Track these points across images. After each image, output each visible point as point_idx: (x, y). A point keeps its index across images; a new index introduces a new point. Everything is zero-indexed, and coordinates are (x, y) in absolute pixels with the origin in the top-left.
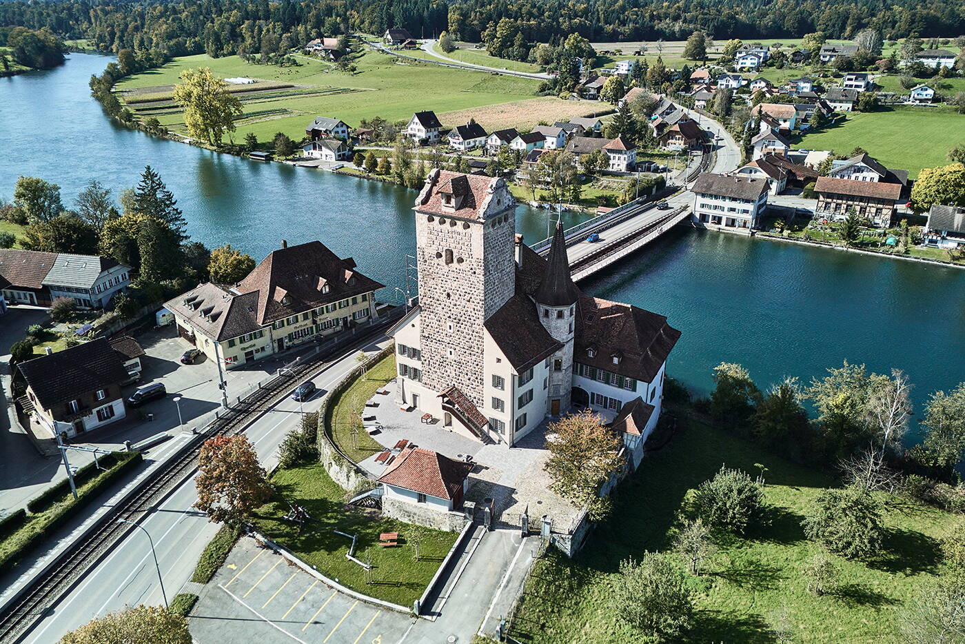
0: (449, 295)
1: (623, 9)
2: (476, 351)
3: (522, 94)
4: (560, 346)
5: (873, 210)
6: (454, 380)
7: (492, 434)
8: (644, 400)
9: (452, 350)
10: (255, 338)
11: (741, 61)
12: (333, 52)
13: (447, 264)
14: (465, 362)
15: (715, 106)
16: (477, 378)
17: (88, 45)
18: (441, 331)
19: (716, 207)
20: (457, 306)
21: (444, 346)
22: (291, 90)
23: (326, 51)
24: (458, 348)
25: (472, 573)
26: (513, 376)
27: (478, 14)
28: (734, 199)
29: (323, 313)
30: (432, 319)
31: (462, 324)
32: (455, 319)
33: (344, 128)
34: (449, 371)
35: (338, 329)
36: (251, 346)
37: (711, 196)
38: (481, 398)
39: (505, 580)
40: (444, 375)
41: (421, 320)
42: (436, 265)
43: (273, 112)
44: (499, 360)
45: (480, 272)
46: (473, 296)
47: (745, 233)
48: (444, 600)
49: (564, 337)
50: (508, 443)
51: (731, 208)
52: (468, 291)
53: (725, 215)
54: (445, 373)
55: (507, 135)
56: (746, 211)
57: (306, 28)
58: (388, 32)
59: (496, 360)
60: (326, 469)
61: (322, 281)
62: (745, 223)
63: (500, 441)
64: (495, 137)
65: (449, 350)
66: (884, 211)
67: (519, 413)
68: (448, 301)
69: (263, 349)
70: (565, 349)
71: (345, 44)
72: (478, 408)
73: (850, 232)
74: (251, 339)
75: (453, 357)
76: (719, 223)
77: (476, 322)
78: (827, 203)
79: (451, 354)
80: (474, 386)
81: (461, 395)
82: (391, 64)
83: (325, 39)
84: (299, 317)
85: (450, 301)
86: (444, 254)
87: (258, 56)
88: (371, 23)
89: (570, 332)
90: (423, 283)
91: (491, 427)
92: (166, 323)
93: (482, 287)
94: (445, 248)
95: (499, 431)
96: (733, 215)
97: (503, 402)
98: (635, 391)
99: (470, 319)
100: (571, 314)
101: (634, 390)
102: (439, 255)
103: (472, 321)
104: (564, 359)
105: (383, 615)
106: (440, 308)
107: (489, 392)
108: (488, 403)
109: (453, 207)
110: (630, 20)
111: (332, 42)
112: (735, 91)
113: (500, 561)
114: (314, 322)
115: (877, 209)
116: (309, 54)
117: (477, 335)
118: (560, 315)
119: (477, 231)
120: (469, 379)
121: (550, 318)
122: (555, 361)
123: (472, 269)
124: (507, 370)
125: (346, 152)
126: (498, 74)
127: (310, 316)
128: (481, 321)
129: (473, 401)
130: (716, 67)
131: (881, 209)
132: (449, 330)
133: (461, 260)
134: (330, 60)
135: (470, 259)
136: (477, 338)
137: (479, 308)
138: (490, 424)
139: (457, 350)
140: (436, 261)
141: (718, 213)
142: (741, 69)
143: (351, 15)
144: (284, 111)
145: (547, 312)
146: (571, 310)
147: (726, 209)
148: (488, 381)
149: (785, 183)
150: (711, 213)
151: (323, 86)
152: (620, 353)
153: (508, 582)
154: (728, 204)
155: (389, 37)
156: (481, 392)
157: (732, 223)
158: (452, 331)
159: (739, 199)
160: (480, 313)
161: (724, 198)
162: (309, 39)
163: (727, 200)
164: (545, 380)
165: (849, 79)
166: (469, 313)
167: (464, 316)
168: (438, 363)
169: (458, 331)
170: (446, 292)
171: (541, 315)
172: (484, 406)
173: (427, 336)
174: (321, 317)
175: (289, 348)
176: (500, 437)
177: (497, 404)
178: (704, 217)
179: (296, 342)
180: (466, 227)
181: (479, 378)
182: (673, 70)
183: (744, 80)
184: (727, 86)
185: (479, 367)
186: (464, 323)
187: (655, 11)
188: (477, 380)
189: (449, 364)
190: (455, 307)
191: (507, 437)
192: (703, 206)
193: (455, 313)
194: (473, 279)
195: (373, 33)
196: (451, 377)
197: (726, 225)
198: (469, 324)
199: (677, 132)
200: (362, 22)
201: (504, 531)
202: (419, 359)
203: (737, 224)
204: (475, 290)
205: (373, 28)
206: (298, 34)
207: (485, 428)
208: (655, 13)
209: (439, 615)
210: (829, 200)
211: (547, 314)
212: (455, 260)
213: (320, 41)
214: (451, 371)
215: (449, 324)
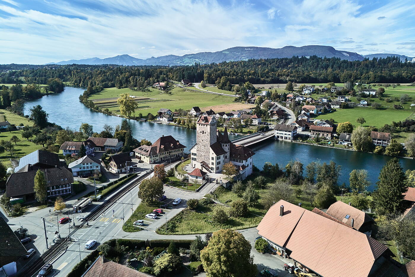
0: (203, 141)
1: (268, 72)
2: (208, 152)
3: (229, 102)
4: (226, 153)
5: (326, 135)
6: (204, 160)
7: (212, 171)
8: (245, 165)
11: (304, 91)
12: (163, 87)
13: (203, 134)
14: (206, 155)
15: (292, 106)
17: (70, 84)
18: (201, 149)
19: (281, 134)
21: (201, 152)
22: (149, 100)
23: (160, 87)
24: (204, 152)
25: (206, 188)
26: (216, 157)
27: (214, 74)
28: (286, 131)
29: (172, 152)
30: (199, 146)
31: (205, 147)
33: (170, 112)
35: (175, 157)
36: (155, 159)
37: (279, 130)
39: (212, 189)
41: (197, 147)
42: (200, 134)
43: (145, 107)
44: (213, 154)
45: (209, 135)
47: (290, 141)
48: (201, 191)
49: (227, 151)
52: (207, 139)
53: (284, 136)
55: (222, 114)
56: (289, 135)
57: (153, 79)
58: (182, 80)
60: (176, 177)
61: (172, 144)
62: (290, 138)
64: (218, 114)
66: (329, 135)
67: (217, 166)
69: (158, 160)
70: (228, 153)
71: (167, 84)
72: (208, 166)
73: (318, 140)
74: (155, 157)
75: (203, 154)
76: (282, 138)
78: (313, 133)
80: (208, 160)
81: (205, 163)
82: (184, 91)
83: (160, 83)
84: (166, 153)
87: (136, 88)
88: (176, 77)
89: (229, 150)
90: (197, 138)
93: (210, 138)
96: (286, 136)
100: (229, 146)
101: (242, 163)
102: (201, 132)
104: (227, 156)
106: (201, 144)
107: (211, 161)
108: (211, 164)
109: (204, 122)
110: (270, 76)
111: (163, 84)
112: (301, 101)
113: (212, 186)
114: (169, 154)
115: (327, 134)
116: (154, 88)
118: (226, 146)
119: (209, 127)
121: (224, 147)
122: (225, 156)
123: (207, 134)
125: (171, 119)
126: (220, 95)
127: (168, 153)
128: (209, 146)
129: (207, 164)
130: (296, 93)
131: (328, 134)
133: (205, 133)
134: (162, 90)
135: (207, 132)
136: (208, 149)
137: (209, 143)
141: (282, 135)
142: (304, 94)
143: (169, 74)
144: (148, 107)
145: (223, 145)
146: (229, 145)
147: (284, 134)
148: (211, 158)
149: (305, 128)
150: (280, 135)
151: (160, 99)
152: (240, 155)
154: (284, 133)
155: (183, 82)
156: (209, 162)
157: (286, 138)
161: (283, 131)
162: (154, 83)
164: (223, 161)
165: (339, 98)
166: (207, 144)
168: (200, 156)
171: (222, 146)
173: (198, 150)
174: (171, 154)
175: (163, 160)
177: (213, 164)
178: (278, 137)
179: (165, 159)
180: (207, 126)
181: (209, 158)
182: (281, 94)
183: (305, 98)
184: (299, 99)
185: (209, 156)
189: (202, 156)
191: (214, 171)
192: (277, 133)
193: (204, 144)
195: (177, 81)
197: (284, 139)
198: (207, 146)
199: (275, 114)
200: (173, 77)
201: (213, 183)
202: (196, 156)
205: (177, 79)
206: (150, 81)
207: (210, 169)
208: (280, 74)
210: (314, 132)
213: (158, 83)
214: (203, 158)
215: (203, 147)
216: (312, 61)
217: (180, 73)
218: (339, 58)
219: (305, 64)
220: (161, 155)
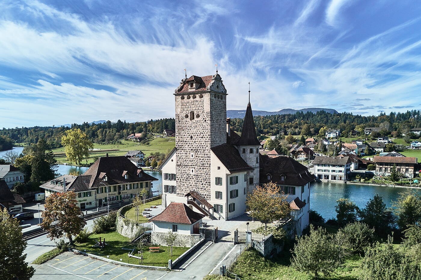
0: (192, 137)
2: (206, 166)
4: (252, 169)
5: (404, 170)
6: (194, 187)
7: (216, 215)
8: (300, 199)
9: (193, 169)
10: (87, 196)
11: (328, 135)
12: (139, 138)
13: (191, 120)
14: (200, 175)
15: (319, 147)
16: (207, 182)
17: (25, 144)
18: (187, 159)
19: (325, 171)
20: (196, 142)
21: (189, 168)
22: (119, 151)
23: (136, 138)
24: (196, 167)
25: (204, 256)
26: (227, 175)
28: (334, 166)
29: (124, 190)
30: (182, 154)
31: (199, 152)
32: (195, 150)
33: (142, 155)
34: (191, 182)
36: (84, 200)
37: (322, 165)
38: (209, 194)
39: (225, 258)
40: (189, 186)
41: (177, 156)
42: (185, 122)
44: (219, 168)
45: (208, 119)
46: (204, 134)
47: (342, 182)
48: (187, 265)
49: (254, 164)
50: (225, 218)
51: (333, 170)
52: (202, 132)
53: (330, 174)
54: (189, 184)
56: (340, 171)
57: (127, 131)
58: (165, 130)
59: (217, 168)
60: (120, 233)
61: (125, 172)
62: (341, 178)
63: (219, 218)
65: (191, 169)
66: (410, 170)
67: (231, 201)
68: (191, 140)
69: (90, 203)
70: (255, 171)
71: (145, 136)
72: (207, 201)
73: (395, 178)
74: (85, 196)
75: (194, 173)
76: (328, 178)
77: (207, 148)
78: (380, 168)
79: (193, 172)
80: (205, 188)
81: (198, 194)
82: (166, 142)
83: (136, 134)
84: (111, 187)
85: (192, 140)
86: (189, 115)
87: (104, 142)
88: (157, 129)
89: (257, 163)
90: (178, 134)
91: (215, 211)
92: (40, 200)
93: (209, 127)
94: (190, 111)
95: (220, 212)
96: (334, 173)
97: (221, 192)
98: (295, 194)
99: (203, 148)
100: (257, 152)
102: (187, 116)
103: (204, 148)
104: (254, 178)
105: (148, 272)
106: (187, 146)
107: (214, 188)
108: (213, 195)
109: (194, 88)
110: (275, 128)
111: (138, 135)
112: (327, 146)
113: (222, 252)
114: (119, 193)
115: (406, 169)
116: (128, 140)
117: (207, 156)
118: (251, 151)
119: (207, 98)
120: (202, 184)
121: (246, 153)
122: (250, 178)
123: (204, 119)
124: (224, 172)
125: (142, 163)
127: (117, 189)
128: (209, 148)
129: (204, 197)
130: (317, 138)
131: (408, 169)
132: (191, 158)
133: (198, 116)
134: (137, 142)
135: (203, 114)
136: (207, 158)
137: (208, 140)
138: (214, 209)
139: (196, 168)
140: (185, 119)
141: (326, 173)
142: (329, 138)
143: (148, 126)
145: (244, 150)
146: (257, 149)
147: (330, 171)
148: (213, 181)
149: (357, 165)
150: (323, 173)
151: (133, 150)
152: (285, 174)
153: (227, 258)
154: (331, 168)
155: (165, 132)
156: (209, 190)
157: (334, 178)
158: (193, 158)
159: (337, 165)
160: (208, 143)
161: (329, 165)
162: (128, 134)
163: (331, 167)
164: (245, 189)
165: (380, 140)
166: (202, 144)
167: (200, 147)
168: (185, 179)
169: (197, 157)
170: (190, 136)
171: (241, 153)
172: (211, 199)
173: (179, 164)
176: (220, 215)
177: (219, 195)
178: (320, 176)
180: (201, 97)
181: (208, 182)
182: (297, 139)
183: (330, 142)
185: (208, 175)
186: (200, 151)
187: (286, 125)
188: (207, 184)
189: (191, 178)
190: (195, 143)
191: (224, 215)
192: (319, 170)
193: (194, 147)
194: (204, 124)
195: (158, 133)
196: (192, 186)
197: (331, 179)
198: (203, 151)
199: (302, 152)
200: (153, 128)
201: (224, 243)
202: (175, 179)
203: (337, 178)
204: (206, 130)
205: (158, 130)
206: (123, 133)
207: (211, 211)
208: (286, 126)
209: (184, 269)
210: (381, 166)
211: (244, 151)
212: (195, 116)
213: (133, 135)
214: (192, 182)
215: (191, 154)
216: (320, 116)
217: (162, 123)
218: (350, 114)
219: (312, 120)
220: (98, 193)
